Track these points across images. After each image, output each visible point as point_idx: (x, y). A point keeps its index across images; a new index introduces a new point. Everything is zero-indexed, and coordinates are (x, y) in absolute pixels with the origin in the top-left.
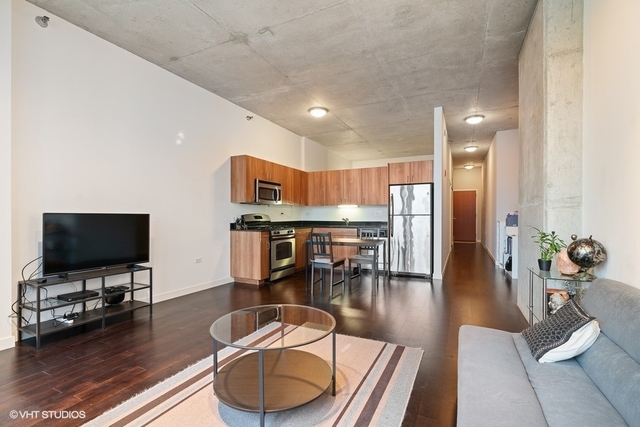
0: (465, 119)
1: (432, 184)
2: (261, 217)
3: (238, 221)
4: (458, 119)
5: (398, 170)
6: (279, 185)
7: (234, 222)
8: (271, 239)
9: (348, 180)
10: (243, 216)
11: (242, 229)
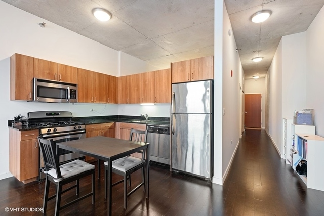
0: (251, 18)
1: (213, 81)
4: (243, 19)
5: (180, 69)
6: (73, 85)
7: (12, 119)
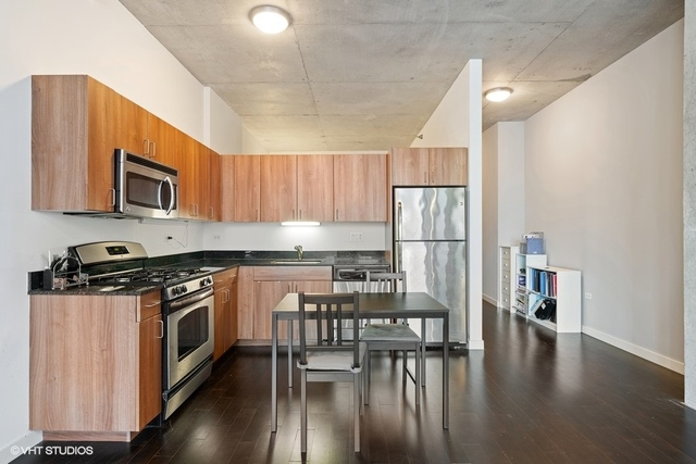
2: (123, 250)
3: (56, 263)
5: (408, 161)
6: (172, 172)
8: (166, 309)
9: (307, 174)
10: (72, 250)
11: (73, 289)
